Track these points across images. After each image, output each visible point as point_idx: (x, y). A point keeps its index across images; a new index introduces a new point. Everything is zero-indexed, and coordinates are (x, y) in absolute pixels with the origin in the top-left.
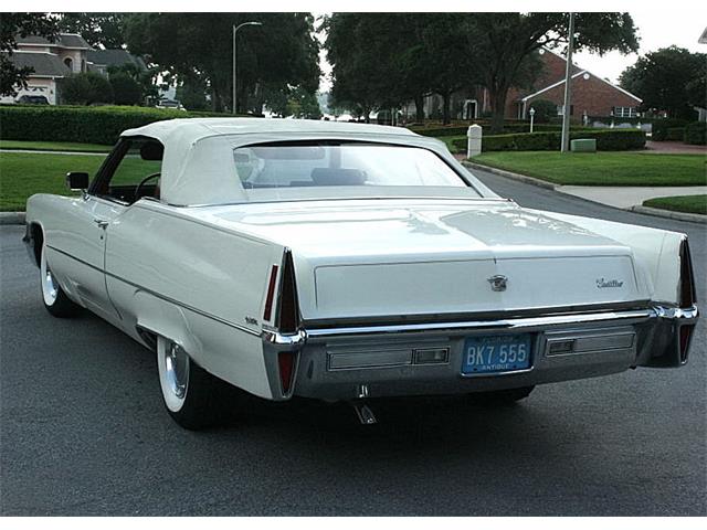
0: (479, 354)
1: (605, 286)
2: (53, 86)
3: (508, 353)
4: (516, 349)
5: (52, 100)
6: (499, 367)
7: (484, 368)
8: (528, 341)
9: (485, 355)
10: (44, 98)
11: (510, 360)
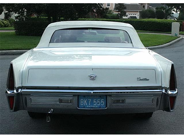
0: (85, 102)
1: (141, 80)
2: (138, 13)
3: (97, 102)
4: (100, 101)
5: (138, 17)
6: (94, 107)
7: (88, 106)
8: (105, 98)
9: (88, 102)
10: (135, 17)
11: (98, 104)
